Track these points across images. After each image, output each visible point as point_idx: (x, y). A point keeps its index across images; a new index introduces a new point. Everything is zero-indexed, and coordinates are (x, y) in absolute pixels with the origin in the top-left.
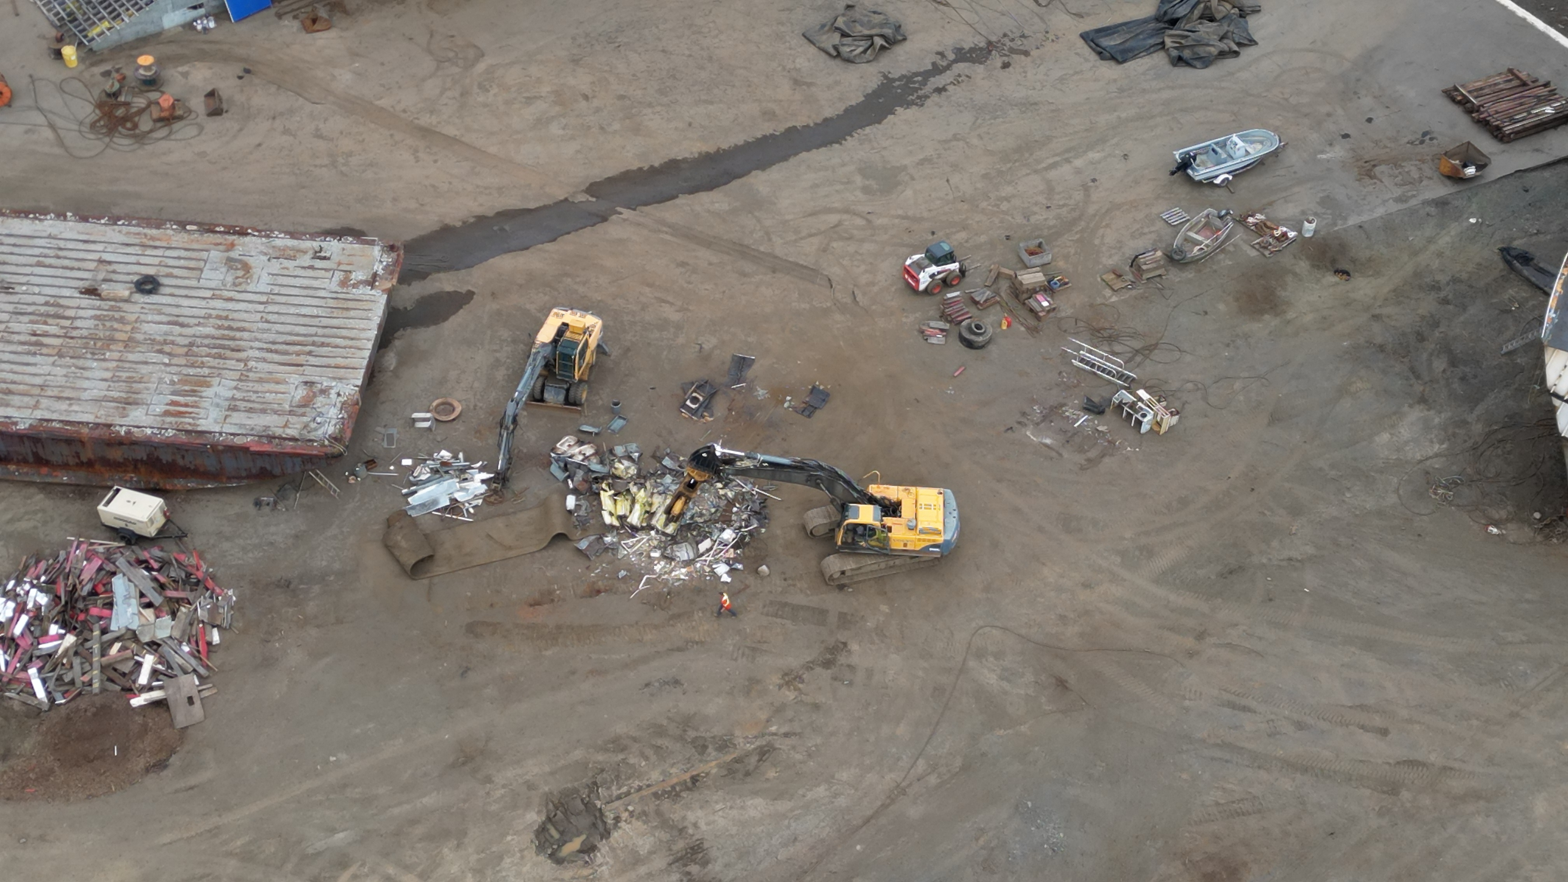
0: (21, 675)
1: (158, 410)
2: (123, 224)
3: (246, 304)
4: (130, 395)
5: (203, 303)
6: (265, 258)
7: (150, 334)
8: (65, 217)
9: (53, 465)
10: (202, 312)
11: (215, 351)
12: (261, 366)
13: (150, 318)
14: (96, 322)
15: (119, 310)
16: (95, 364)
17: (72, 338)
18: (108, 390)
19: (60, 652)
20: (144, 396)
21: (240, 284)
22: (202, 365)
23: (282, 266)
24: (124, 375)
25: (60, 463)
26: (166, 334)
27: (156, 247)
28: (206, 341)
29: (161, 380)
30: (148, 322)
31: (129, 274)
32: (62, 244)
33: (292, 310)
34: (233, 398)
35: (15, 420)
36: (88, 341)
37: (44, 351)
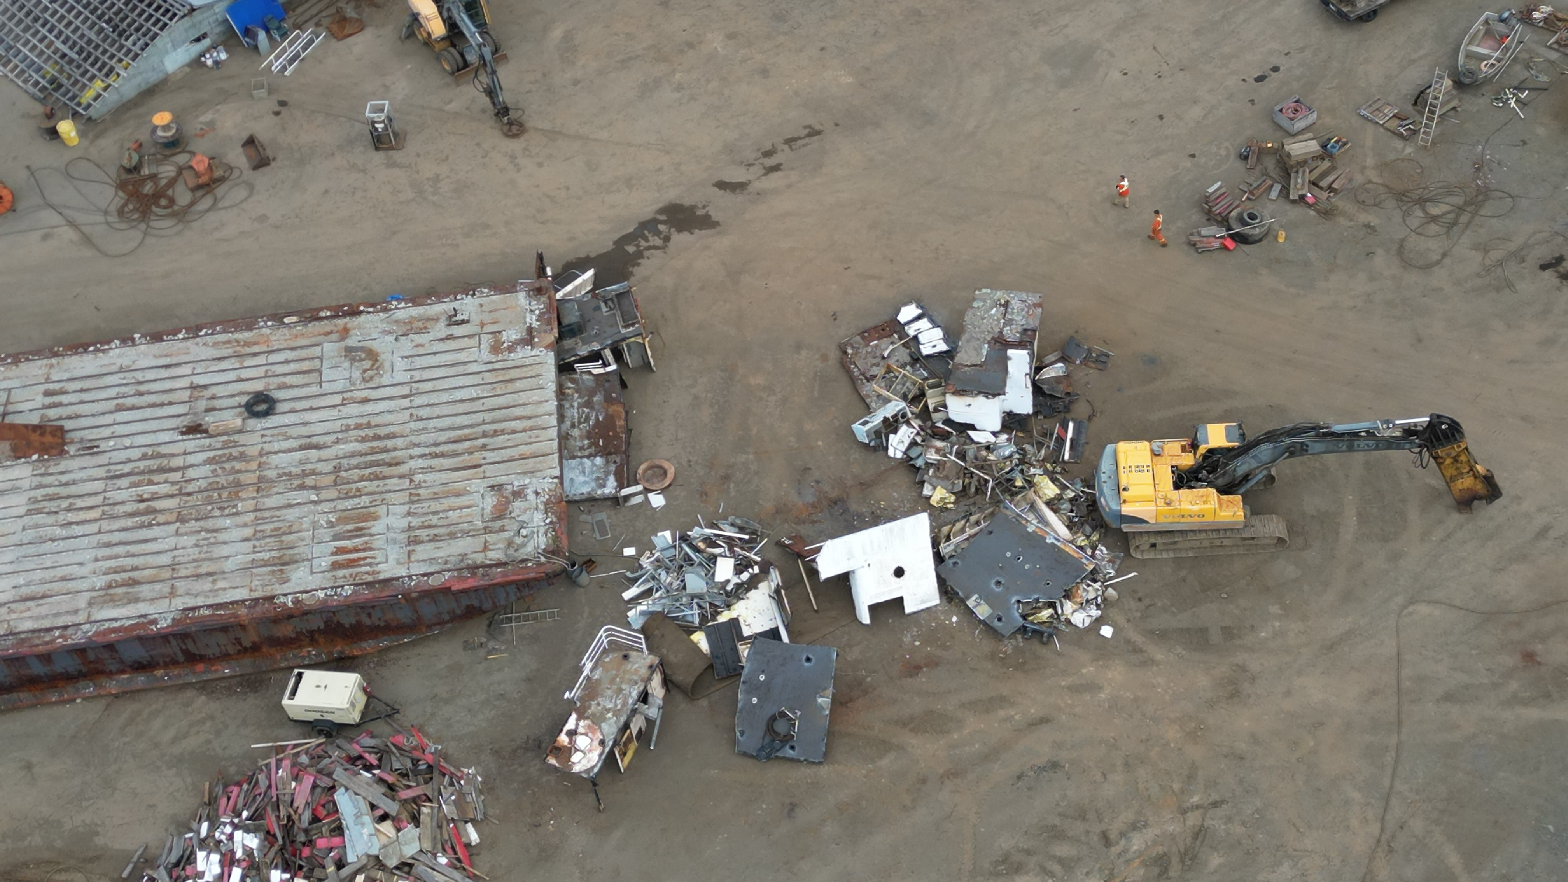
1: (323, 564)
2: (206, 334)
3: (387, 401)
4: (282, 552)
5: (334, 413)
6: (392, 338)
7: (283, 468)
8: (133, 340)
9: (209, 659)
10: (337, 425)
11: (369, 471)
12: (429, 477)
13: (276, 446)
14: (213, 467)
15: (236, 445)
16: (228, 522)
17: (189, 494)
18: (254, 552)
20: (301, 550)
21: (371, 378)
22: (359, 494)
23: (414, 344)
24: (268, 527)
25: (217, 655)
26: (301, 462)
27: (255, 355)
28: (355, 461)
29: (315, 526)
30: (276, 453)
31: (233, 396)
32: (139, 376)
33: (445, 397)
34: (410, 528)
35: (152, 617)
36: (211, 493)
37: (161, 518)
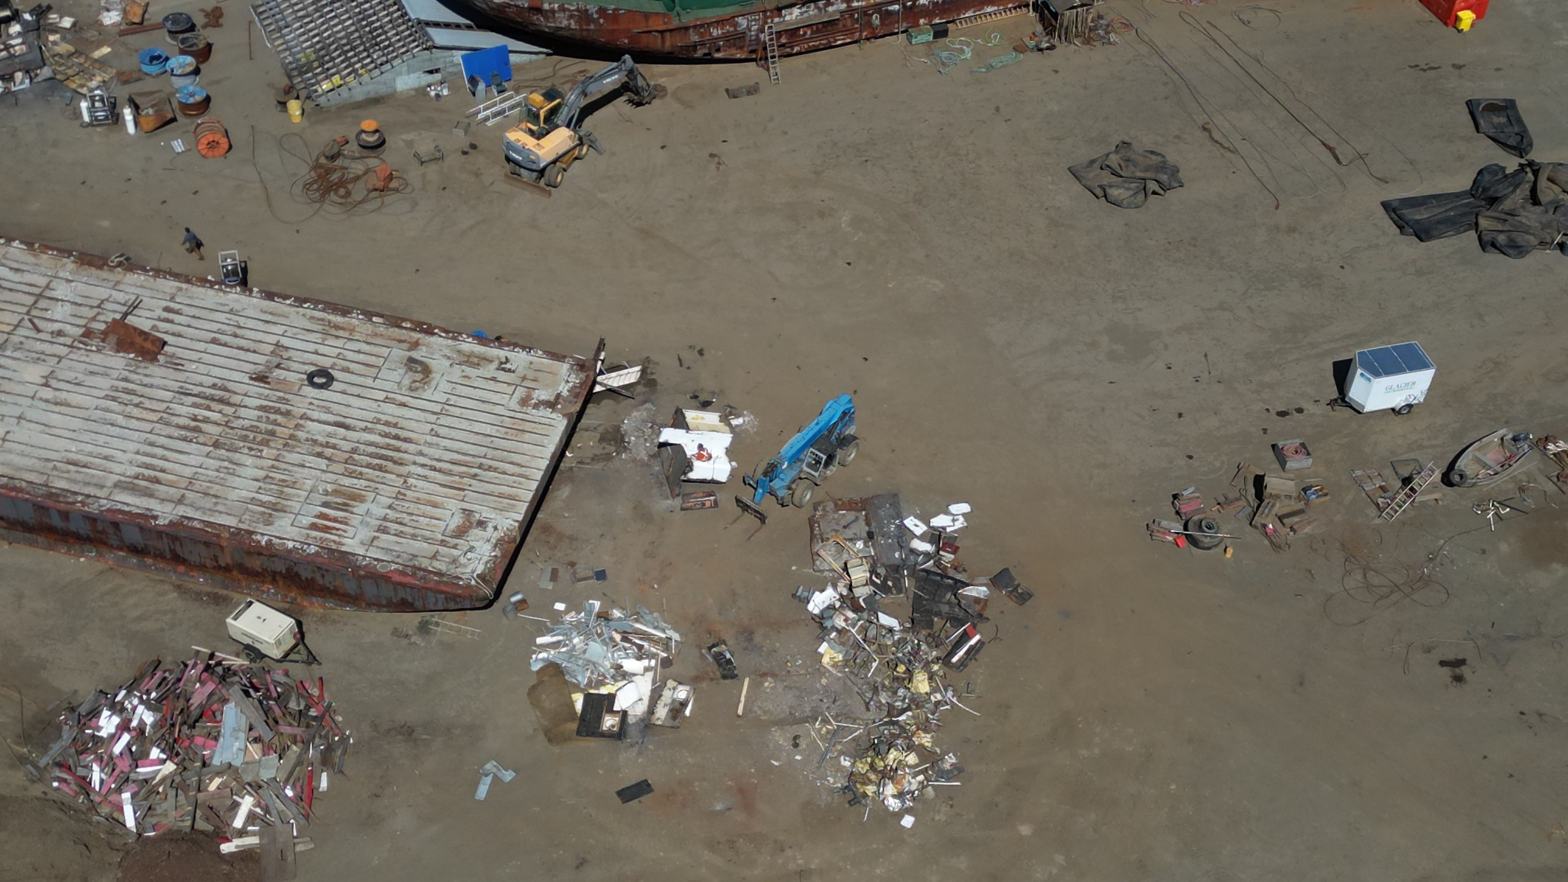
0: (113, 798)
1: (304, 522)
2: (308, 308)
3: (420, 412)
4: (279, 500)
5: (374, 405)
6: (447, 363)
7: (313, 435)
8: (251, 291)
9: (190, 564)
10: (370, 416)
11: (377, 461)
12: (421, 484)
13: (315, 415)
14: (261, 413)
15: (286, 401)
16: (250, 461)
17: (232, 428)
18: (257, 492)
19: (158, 779)
20: (294, 504)
21: (417, 389)
22: (361, 477)
23: (464, 374)
24: (278, 476)
25: (197, 564)
26: (329, 435)
27: (337, 337)
28: (371, 449)
29: (313, 489)
30: (313, 421)
31: (304, 363)
32: (242, 322)
33: (465, 425)
34: (385, 519)
35: (155, 513)
36: (248, 433)
37: (202, 439)
